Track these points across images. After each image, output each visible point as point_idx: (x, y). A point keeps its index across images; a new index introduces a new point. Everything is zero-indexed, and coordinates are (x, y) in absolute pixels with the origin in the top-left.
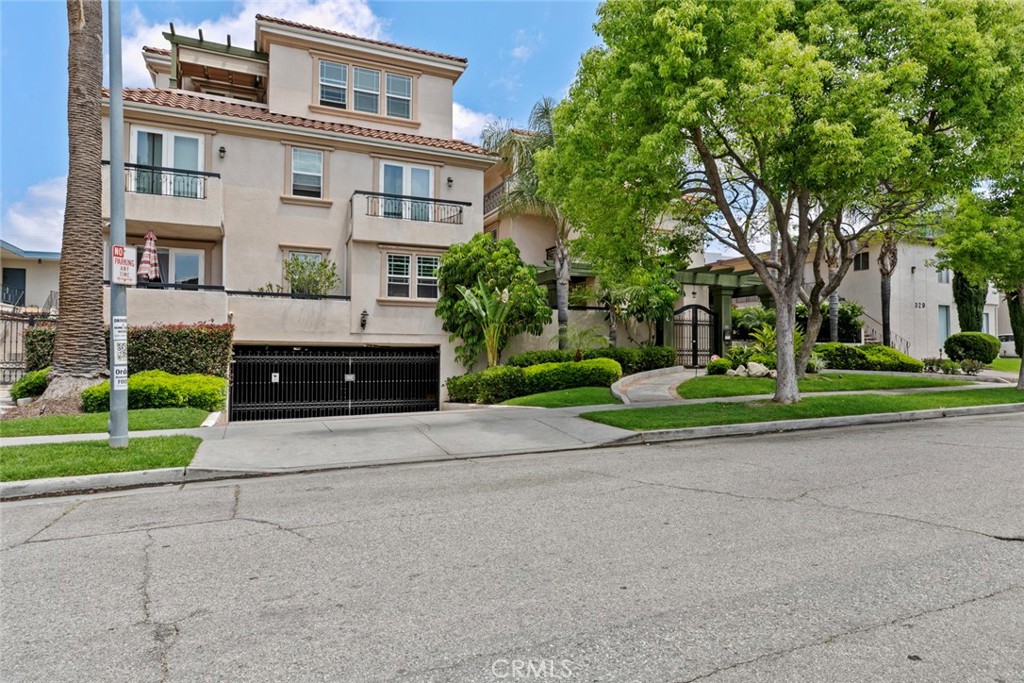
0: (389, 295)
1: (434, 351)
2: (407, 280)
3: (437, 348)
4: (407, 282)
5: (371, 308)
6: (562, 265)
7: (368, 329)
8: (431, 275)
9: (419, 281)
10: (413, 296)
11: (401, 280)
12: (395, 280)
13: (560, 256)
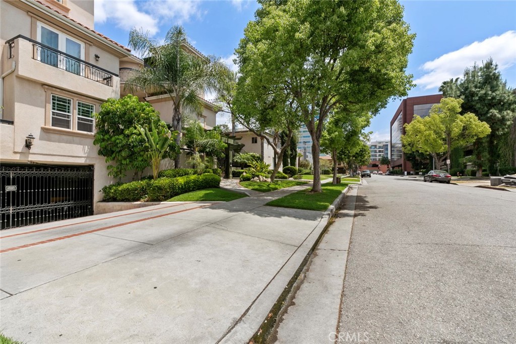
0: (52, 126)
1: (90, 168)
2: (68, 117)
3: (92, 166)
4: (68, 118)
5: (37, 133)
6: (178, 123)
7: (33, 149)
8: (89, 117)
9: (79, 119)
10: (74, 128)
11: (64, 116)
12: (58, 115)
13: (177, 118)
